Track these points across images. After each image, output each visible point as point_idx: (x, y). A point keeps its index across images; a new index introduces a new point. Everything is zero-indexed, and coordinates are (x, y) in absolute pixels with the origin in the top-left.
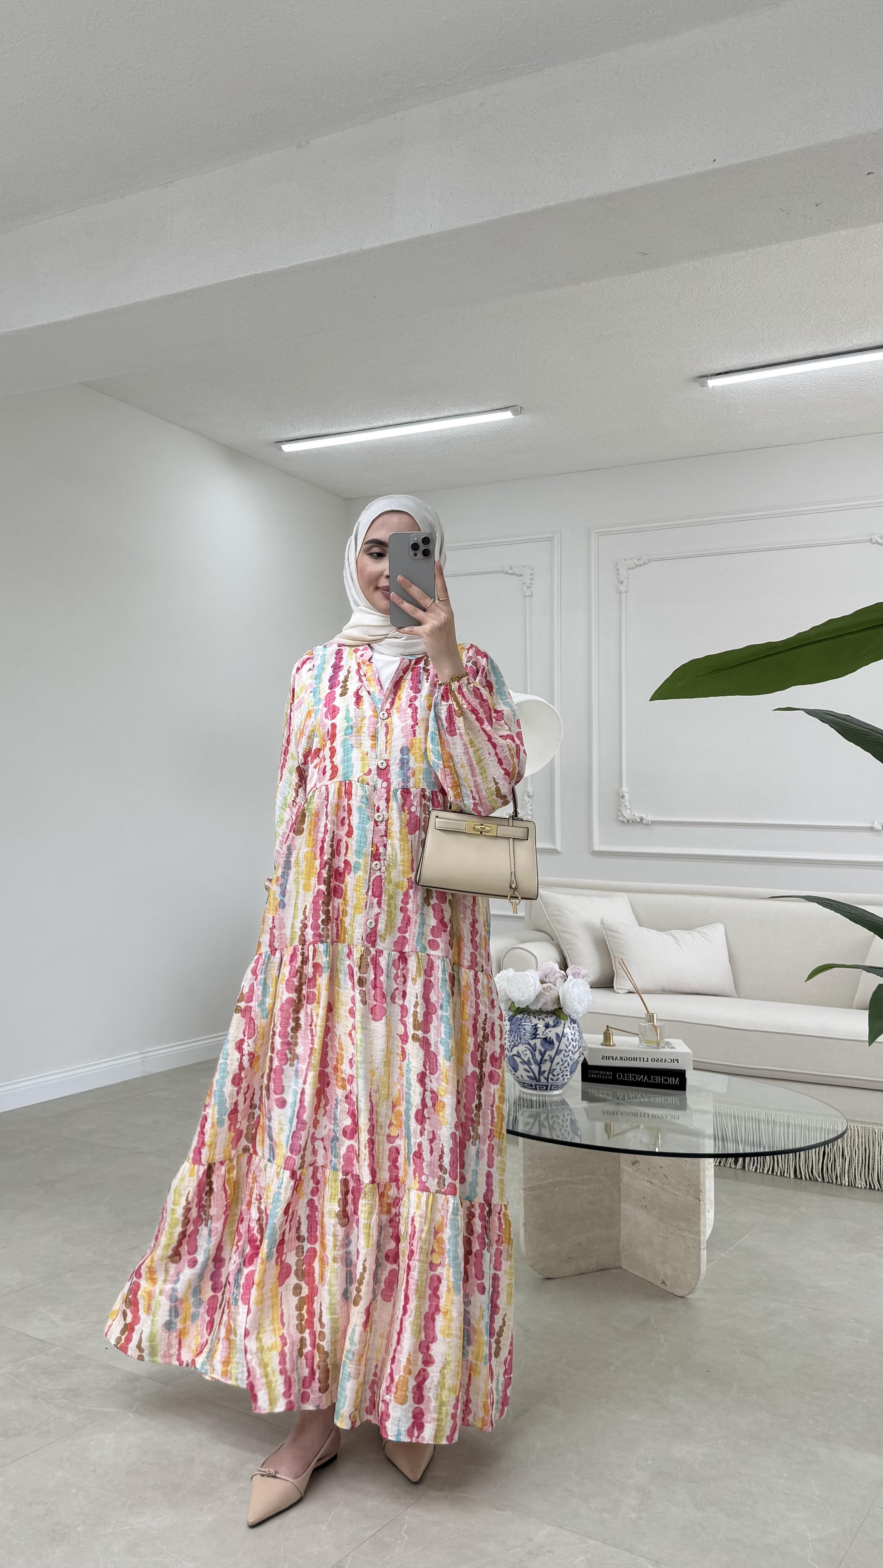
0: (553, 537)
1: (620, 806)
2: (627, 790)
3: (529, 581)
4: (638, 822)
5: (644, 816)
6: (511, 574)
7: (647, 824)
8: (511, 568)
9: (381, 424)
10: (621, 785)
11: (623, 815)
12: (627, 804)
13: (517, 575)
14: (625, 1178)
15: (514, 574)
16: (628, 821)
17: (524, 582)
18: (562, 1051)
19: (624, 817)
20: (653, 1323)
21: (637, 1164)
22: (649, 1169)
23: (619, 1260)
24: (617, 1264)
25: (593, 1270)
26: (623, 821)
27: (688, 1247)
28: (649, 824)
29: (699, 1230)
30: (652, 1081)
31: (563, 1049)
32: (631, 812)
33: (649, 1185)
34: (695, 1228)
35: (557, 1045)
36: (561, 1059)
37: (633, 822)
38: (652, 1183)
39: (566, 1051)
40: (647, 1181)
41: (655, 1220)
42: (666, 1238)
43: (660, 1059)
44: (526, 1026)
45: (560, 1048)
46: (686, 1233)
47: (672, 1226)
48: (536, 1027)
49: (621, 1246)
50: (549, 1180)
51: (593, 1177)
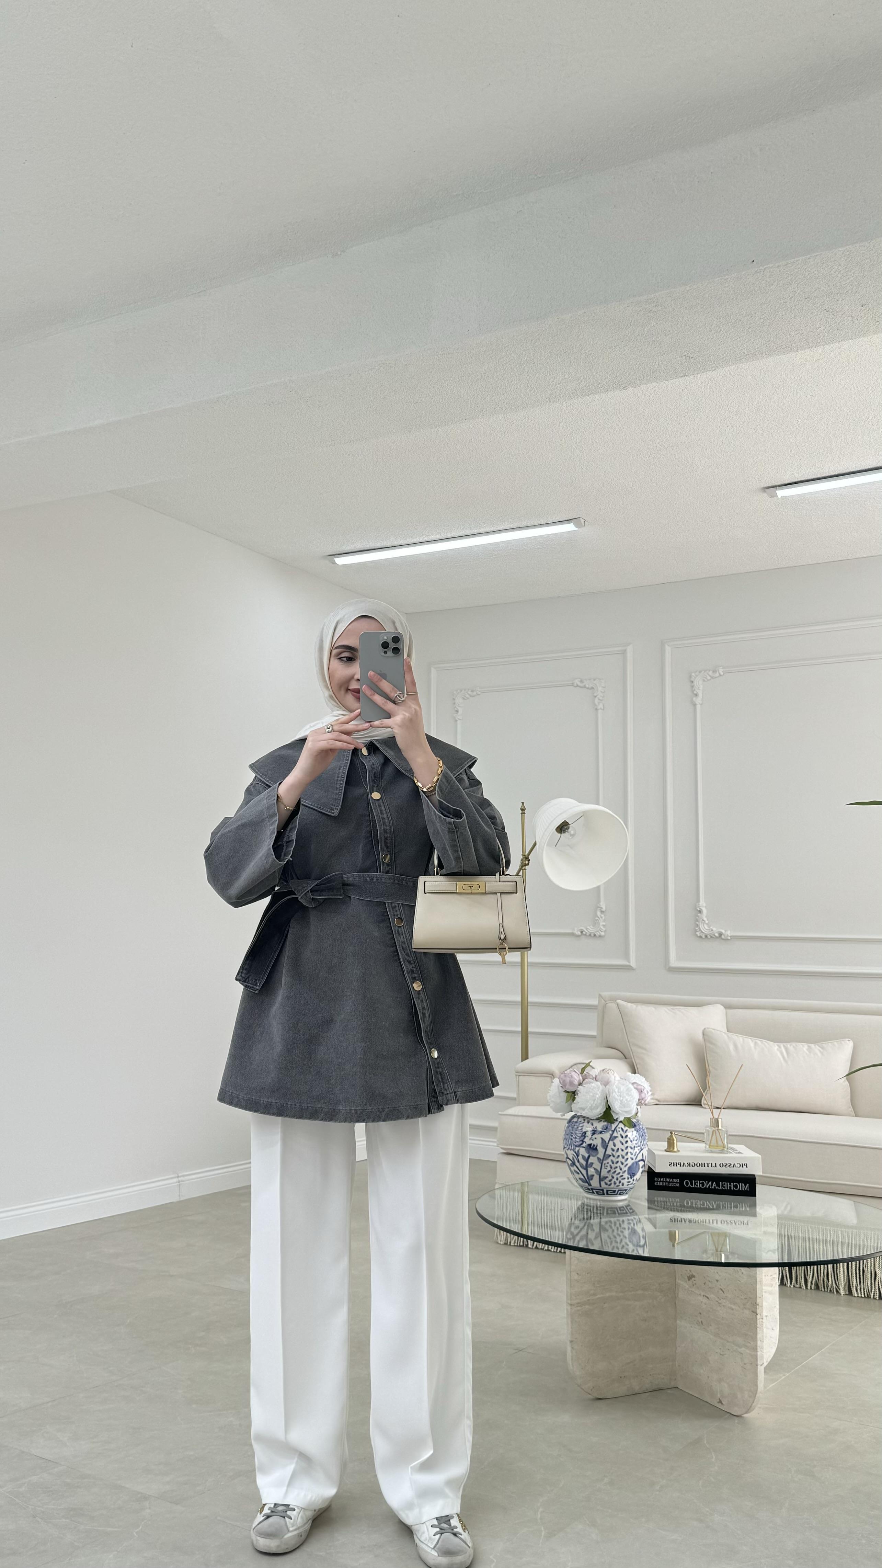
0: (625, 650)
1: (697, 920)
2: (704, 905)
3: (601, 694)
4: (717, 937)
5: (723, 931)
6: (581, 687)
7: (726, 940)
8: (581, 682)
10: (698, 901)
11: (700, 930)
12: (705, 919)
13: (589, 689)
14: (681, 1295)
15: (584, 687)
16: (706, 936)
17: (595, 695)
18: (610, 1156)
19: (702, 932)
20: (705, 1442)
21: (693, 1279)
22: (705, 1284)
23: (675, 1379)
24: (673, 1384)
25: (647, 1390)
26: (701, 937)
27: (745, 1364)
28: (728, 940)
29: (756, 1346)
30: (721, 1188)
31: (611, 1154)
32: (709, 927)
33: (705, 1300)
34: (752, 1343)
35: (604, 1150)
36: (610, 1165)
37: (711, 937)
38: (708, 1298)
39: (614, 1156)
40: (703, 1296)
41: (712, 1337)
42: (723, 1355)
43: (728, 1166)
44: (577, 1132)
45: (607, 1153)
46: (743, 1349)
47: (728, 1342)
48: (585, 1133)
49: (677, 1365)
50: (599, 1296)
51: (646, 1293)
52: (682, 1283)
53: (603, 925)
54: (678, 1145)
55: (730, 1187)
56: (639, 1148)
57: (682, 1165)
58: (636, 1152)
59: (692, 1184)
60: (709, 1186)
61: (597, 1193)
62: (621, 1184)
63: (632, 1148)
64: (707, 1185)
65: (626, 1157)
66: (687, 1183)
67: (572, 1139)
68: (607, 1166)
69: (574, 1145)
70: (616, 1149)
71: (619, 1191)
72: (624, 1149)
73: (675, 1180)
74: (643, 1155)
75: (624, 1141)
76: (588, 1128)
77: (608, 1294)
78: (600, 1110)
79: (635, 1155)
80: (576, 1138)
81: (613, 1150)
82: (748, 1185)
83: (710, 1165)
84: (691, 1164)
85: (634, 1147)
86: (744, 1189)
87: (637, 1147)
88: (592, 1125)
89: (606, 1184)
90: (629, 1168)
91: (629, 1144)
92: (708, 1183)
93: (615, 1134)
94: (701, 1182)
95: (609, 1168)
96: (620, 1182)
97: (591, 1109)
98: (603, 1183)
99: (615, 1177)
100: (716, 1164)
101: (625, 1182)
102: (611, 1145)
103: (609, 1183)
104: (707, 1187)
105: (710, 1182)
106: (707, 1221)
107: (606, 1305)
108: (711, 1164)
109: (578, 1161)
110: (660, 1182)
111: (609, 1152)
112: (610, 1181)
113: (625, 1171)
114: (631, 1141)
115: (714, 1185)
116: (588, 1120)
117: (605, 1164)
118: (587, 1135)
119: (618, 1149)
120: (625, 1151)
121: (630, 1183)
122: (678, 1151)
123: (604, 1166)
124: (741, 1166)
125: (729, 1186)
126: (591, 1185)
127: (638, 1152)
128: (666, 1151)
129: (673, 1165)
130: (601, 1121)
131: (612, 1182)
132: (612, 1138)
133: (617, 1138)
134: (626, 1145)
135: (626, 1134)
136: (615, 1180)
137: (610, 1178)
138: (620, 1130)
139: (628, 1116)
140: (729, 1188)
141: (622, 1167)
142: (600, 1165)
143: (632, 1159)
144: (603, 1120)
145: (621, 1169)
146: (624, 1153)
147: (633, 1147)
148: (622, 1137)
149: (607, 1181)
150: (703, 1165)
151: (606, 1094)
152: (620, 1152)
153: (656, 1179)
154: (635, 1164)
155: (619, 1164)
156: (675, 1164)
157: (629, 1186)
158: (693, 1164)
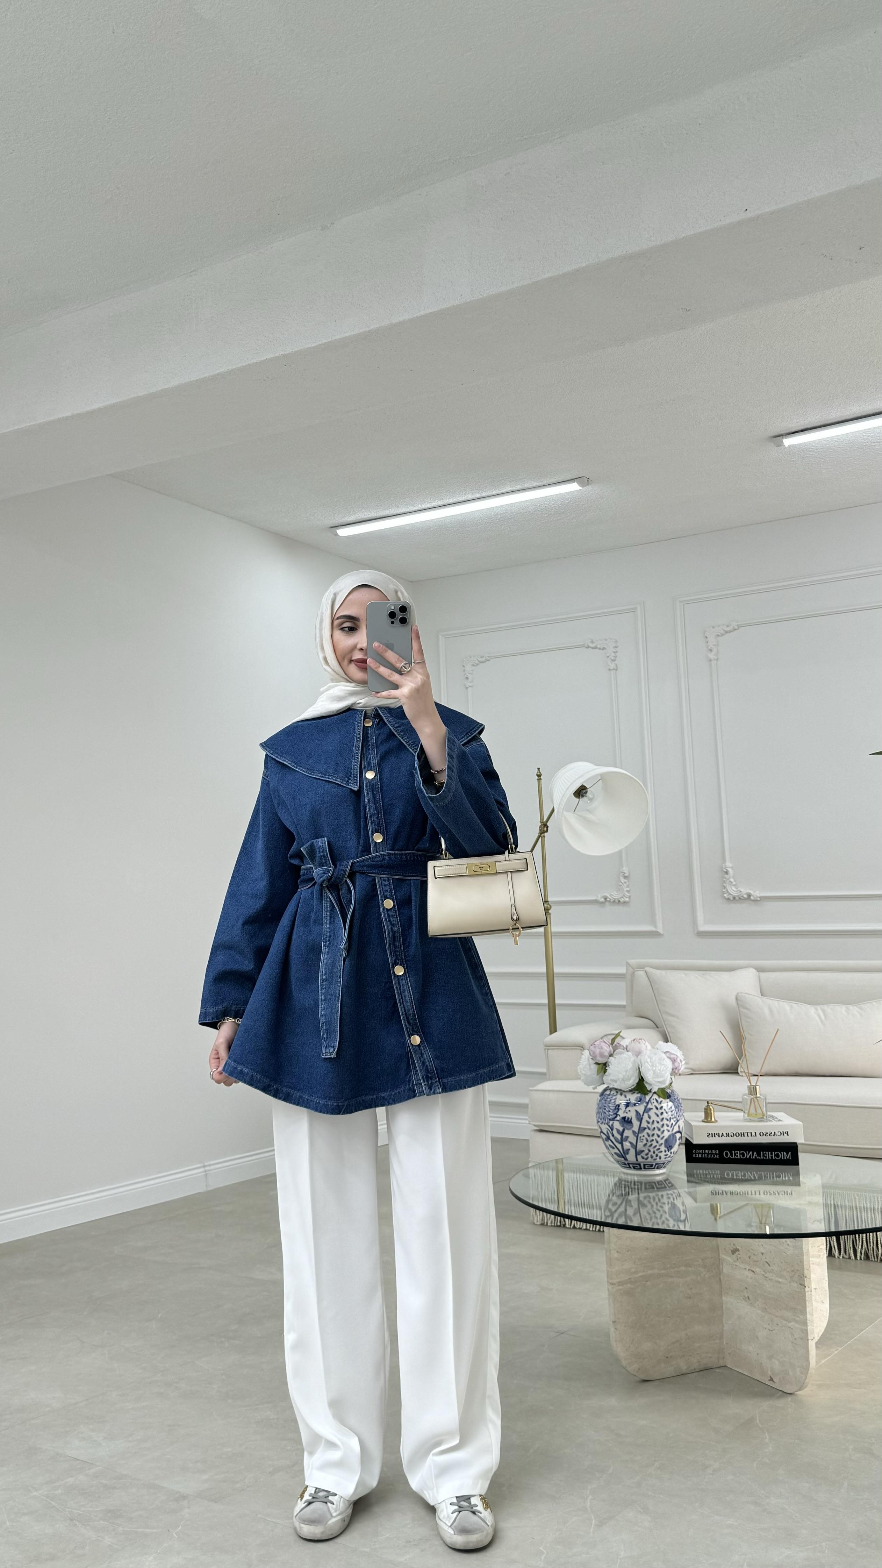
0: (636, 608)
1: (724, 882)
2: (730, 865)
3: (613, 654)
4: (745, 899)
5: (752, 892)
6: (593, 648)
7: (755, 901)
8: (592, 642)
9: (440, 503)
10: (724, 861)
11: (728, 892)
12: (732, 880)
13: (600, 649)
14: (726, 1269)
15: (595, 648)
16: (734, 898)
17: (608, 655)
18: (645, 1129)
19: (730, 894)
20: (758, 1422)
21: (737, 1253)
22: (749, 1258)
23: (723, 1358)
24: (721, 1363)
25: (695, 1370)
26: (728, 899)
27: (795, 1339)
28: (757, 901)
29: (806, 1319)
30: (762, 1158)
31: (646, 1127)
32: (737, 889)
33: (750, 1274)
34: (801, 1317)
35: (638, 1123)
36: (646, 1138)
37: (740, 898)
38: (753, 1272)
39: (649, 1129)
40: (749, 1270)
41: (759, 1312)
42: (772, 1330)
43: (769, 1133)
44: (610, 1105)
45: (642, 1126)
46: (792, 1323)
47: (777, 1317)
48: (619, 1106)
49: (725, 1343)
50: (640, 1274)
51: (690, 1269)
52: (726, 1257)
53: (628, 891)
54: (717, 1115)
55: (772, 1157)
56: (675, 1119)
57: (720, 1135)
58: (672, 1124)
59: (731, 1155)
60: (750, 1156)
61: (634, 1168)
62: (658, 1158)
63: (668, 1120)
64: (748, 1155)
65: (662, 1129)
66: (727, 1154)
67: (605, 1113)
68: (643, 1139)
69: (608, 1118)
70: (651, 1121)
71: (656, 1164)
72: (659, 1120)
73: (714, 1152)
74: (679, 1126)
75: (659, 1112)
76: (621, 1101)
77: (650, 1272)
78: (633, 1082)
79: (671, 1127)
80: (609, 1111)
81: (648, 1123)
82: (790, 1153)
83: (749, 1135)
84: (730, 1134)
85: (670, 1119)
86: (786, 1157)
87: (673, 1118)
88: (626, 1097)
89: (643, 1158)
90: (666, 1141)
91: (665, 1115)
92: (749, 1153)
93: (650, 1106)
94: (741, 1152)
95: (645, 1142)
96: (657, 1156)
97: (624, 1080)
98: (639, 1157)
99: (652, 1150)
100: (755, 1133)
101: (662, 1155)
102: (646, 1117)
103: (646, 1157)
104: (748, 1157)
105: (751, 1153)
106: (750, 1193)
107: (648, 1283)
108: (751, 1133)
109: (613, 1135)
110: (699, 1153)
111: (644, 1124)
112: (647, 1154)
113: (662, 1144)
114: (667, 1113)
115: (754, 1156)
116: (621, 1092)
117: (640, 1137)
118: (620, 1108)
119: (653, 1121)
120: (661, 1123)
121: (667, 1156)
122: (716, 1121)
123: (640, 1140)
124: (782, 1134)
125: (770, 1155)
126: (627, 1160)
127: (674, 1123)
128: (703, 1121)
129: (711, 1135)
130: (634, 1093)
131: (649, 1155)
132: (647, 1110)
133: (652, 1110)
134: (661, 1117)
135: (660, 1106)
136: (651, 1153)
137: (647, 1151)
138: (655, 1101)
139: (663, 1086)
140: (770, 1158)
141: (659, 1139)
142: (636, 1138)
143: (669, 1131)
144: (636, 1092)
145: (657, 1142)
146: (659, 1126)
147: (668, 1118)
148: (657, 1108)
149: (643, 1154)
150: (742, 1135)
151: (638, 1064)
152: (656, 1125)
153: (694, 1152)
154: (672, 1137)
155: (655, 1137)
156: (713, 1135)
157: (667, 1159)
158: (732, 1134)
